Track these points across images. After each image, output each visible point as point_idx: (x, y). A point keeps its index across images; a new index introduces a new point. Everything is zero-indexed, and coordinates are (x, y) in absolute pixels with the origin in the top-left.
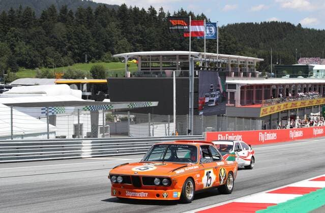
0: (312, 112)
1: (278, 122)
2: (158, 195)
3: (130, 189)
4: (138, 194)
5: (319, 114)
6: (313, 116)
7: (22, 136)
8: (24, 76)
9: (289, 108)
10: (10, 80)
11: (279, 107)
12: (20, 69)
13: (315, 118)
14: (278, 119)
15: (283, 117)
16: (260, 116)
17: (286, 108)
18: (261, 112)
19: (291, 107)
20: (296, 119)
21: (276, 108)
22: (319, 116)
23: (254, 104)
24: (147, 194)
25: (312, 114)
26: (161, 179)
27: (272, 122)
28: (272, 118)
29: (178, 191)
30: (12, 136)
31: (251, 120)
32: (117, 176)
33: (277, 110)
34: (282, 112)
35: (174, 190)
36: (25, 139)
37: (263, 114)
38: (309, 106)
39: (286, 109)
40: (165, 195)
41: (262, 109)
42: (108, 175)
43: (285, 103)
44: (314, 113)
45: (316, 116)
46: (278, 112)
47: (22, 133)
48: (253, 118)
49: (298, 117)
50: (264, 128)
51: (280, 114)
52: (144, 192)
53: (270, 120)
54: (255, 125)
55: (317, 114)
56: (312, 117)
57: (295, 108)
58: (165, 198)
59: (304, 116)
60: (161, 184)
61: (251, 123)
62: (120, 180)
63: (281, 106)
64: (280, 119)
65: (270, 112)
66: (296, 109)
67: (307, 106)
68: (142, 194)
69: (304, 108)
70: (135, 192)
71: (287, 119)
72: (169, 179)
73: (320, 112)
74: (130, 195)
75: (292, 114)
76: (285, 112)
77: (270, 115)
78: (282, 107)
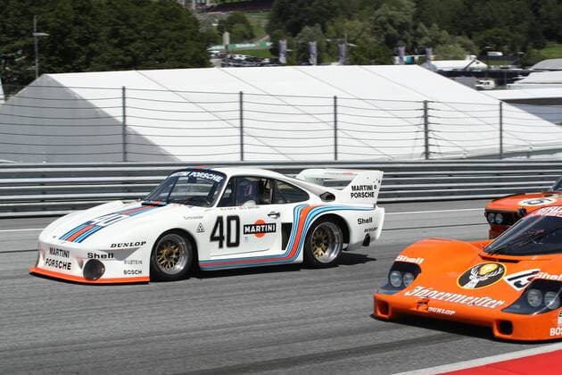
7: (528, 154)
8: (554, 55)
10: (532, 62)
12: (549, 43)
30: (501, 155)
32: (496, 213)
36: (534, 158)
47: (527, 149)
62: (499, 219)
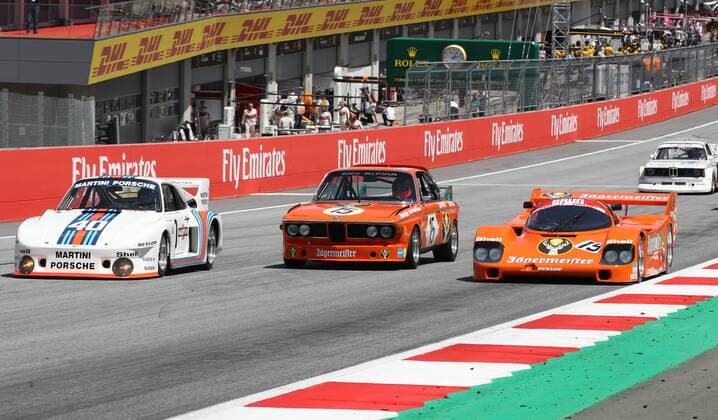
0: (337, 64)
1: (179, 111)
2: (373, 254)
3: (326, 245)
4: (339, 254)
5: (372, 71)
6: (346, 80)
9: (228, 46)
11: (182, 38)
13: (355, 89)
14: (178, 94)
15: (203, 87)
16: (92, 81)
17: (218, 41)
18: (96, 62)
19: (242, 37)
20: (263, 94)
21: (166, 44)
22: (371, 80)
23: (61, 23)
24: (354, 252)
25: (339, 71)
26: (379, 226)
27: (150, 107)
28: (150, 91)
29: (403, 248)
31: (41, 98)
32: (299, 224)
33: (173, 52)
34: (195, 61)
35: (398, 245)
37: (102, 70)
38: (328, 32)
39: (213, 48)
40: (385, 254)
41: (99, 47)
42: (281, 223)
43: (212, 20)
44: (350, 66)
45: (357, 80)
46: (181, 63)
48: (58, 91)
49: (273, 87)
50: (107, 134)
51: (188, 70)
52: (351, 249)
53: (140, 100)
54: (64, 121)
55: (365, 72)
56: (340, 89)
57: (258, 42)
58: (385, 259)
59: (302, 79)
60: (378, 235)
61: (41, 110)
62: (305, 231)
63: (190, 32)
64: (188, 95)
65: (140, 60)
66: (266, 47)
67: (315, 34)
68: (347, 254)
69: (303, 41)
70: (335, 249)
71: (220, 97)
72: (393, 227)
73: (376, 66)
74: (324, 254)
75: (247, 70)
76: (211, 63)
77: (143, 74)
78: (197, 39)
